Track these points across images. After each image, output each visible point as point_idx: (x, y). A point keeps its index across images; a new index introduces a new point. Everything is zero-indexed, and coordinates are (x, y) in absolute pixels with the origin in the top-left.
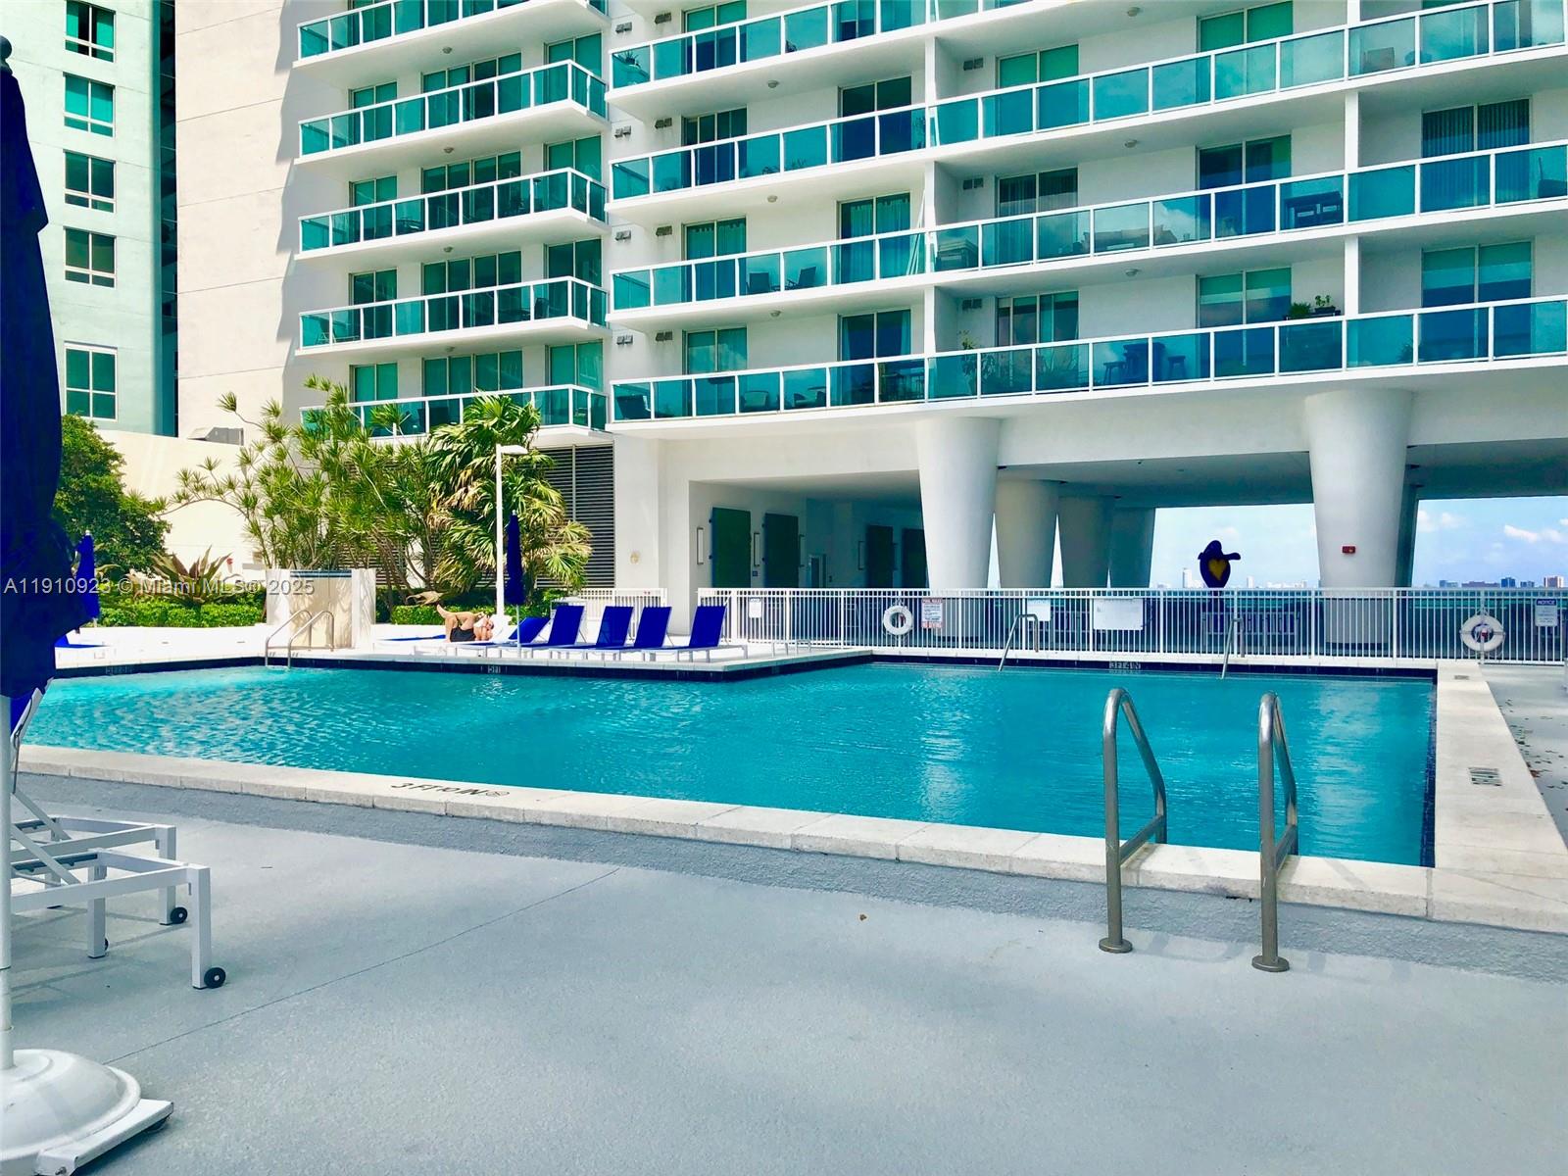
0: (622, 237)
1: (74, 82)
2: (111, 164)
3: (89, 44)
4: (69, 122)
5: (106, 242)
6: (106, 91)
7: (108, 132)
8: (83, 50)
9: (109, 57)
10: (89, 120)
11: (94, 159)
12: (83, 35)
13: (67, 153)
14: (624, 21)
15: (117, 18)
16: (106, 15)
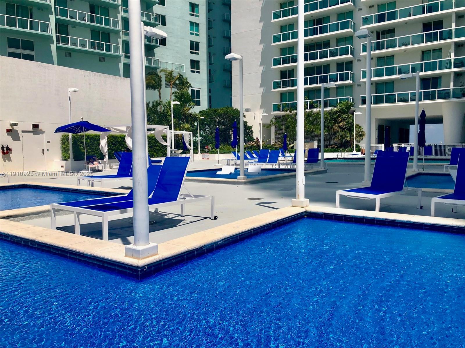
0: (359, 60)
1: (192, 23)
2: (199, 43)
3: (194, 13)
4: (191, 33)
5: (198, 62)
6: (197, 25)
7: (198, 35)
8: (193, 15)
9: (198, 16)
10: (195, 32)
11: (196, 42)
12: (193, 11)
13: (190, 41)
14: (360, 8)
15: (200, 6)
16: (197, 6)
